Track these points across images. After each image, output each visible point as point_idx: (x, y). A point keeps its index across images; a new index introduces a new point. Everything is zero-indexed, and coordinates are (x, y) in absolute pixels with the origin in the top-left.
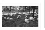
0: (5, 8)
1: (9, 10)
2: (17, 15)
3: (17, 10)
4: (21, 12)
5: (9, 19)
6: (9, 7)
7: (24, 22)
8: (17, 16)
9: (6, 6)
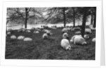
0: (14, 12)
1: (25, 17)
2: (42, 29)
3: (42, 18)
4: (52, 23)
5: (22, 40)
6: (25, 11)
7: (60, 47)
8: (42, 32)
9: (18, 9)
